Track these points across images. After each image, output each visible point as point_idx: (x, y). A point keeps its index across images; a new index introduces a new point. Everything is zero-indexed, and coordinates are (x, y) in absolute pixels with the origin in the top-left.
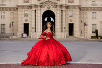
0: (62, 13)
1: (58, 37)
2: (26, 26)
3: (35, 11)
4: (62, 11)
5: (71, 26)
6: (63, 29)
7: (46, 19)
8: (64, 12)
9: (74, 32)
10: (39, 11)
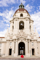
1: (27, 56)
3: (15, 42)
4: (28, 42)
6: (30, 52)
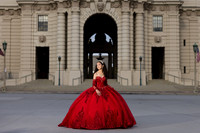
0: (134, 19)
1: (124, 83)
2: (42, 55)
3: (66, 14)
4: (135, 15)
5: (158, 55)
6: (138, 62)
7: (93, 39)
8: (139, 18)
9: (166, 71)
10: (75, 16)
